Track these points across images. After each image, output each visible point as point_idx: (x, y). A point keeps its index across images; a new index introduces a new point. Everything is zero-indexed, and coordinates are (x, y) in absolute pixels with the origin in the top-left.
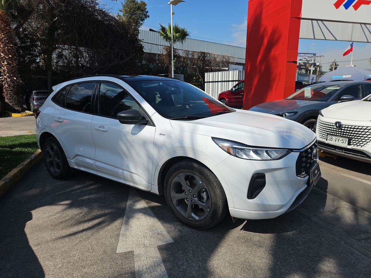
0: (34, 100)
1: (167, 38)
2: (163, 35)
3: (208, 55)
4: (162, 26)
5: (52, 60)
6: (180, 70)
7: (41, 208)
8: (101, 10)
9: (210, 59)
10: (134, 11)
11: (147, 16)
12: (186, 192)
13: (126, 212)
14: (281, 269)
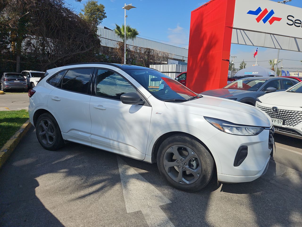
0: (4, 81)
1: (121, 35)
2: (118, 33)
3: (152, 51)
4: (117, 26)
5: (22, 47)
6: (130, 61)
7: (44, 176)
8: (66, 9)
9: (154, 54)
10: (94, 12)
11: (104, 17)
12: (177, 161)
13: (121, 178)
14: (264, 222)
